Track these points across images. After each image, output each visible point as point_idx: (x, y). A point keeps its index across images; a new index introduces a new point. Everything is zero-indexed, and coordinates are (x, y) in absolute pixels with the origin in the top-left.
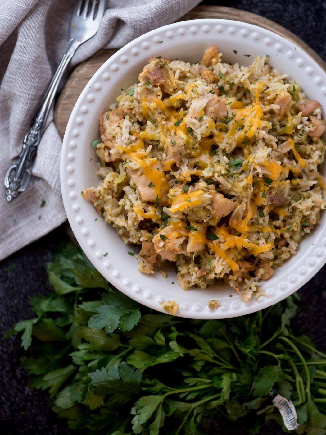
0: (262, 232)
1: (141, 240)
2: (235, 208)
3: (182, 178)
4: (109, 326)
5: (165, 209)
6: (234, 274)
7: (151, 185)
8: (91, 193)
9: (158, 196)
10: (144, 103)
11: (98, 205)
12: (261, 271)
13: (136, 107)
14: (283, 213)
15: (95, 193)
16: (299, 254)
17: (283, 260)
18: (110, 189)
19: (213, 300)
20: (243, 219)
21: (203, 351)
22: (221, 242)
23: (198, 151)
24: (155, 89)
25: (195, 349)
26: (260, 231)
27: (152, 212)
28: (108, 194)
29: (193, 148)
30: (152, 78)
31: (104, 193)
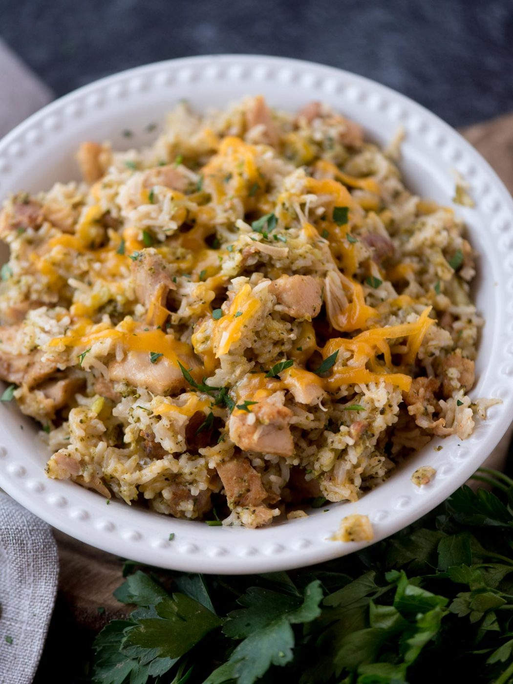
0: (399, 309)
1: (212, 465)
2: (323, 289)
3: (197, 307)
4: (278, 654)
5: (210, 382)
6: (413, 400)
7: (156, 359)
8: (65, 459)
9: (181, 365)
10: (40, 265)
11: (93, 476)
12: (453, 372)
13: (33, 284)
14: (408, 269)
15: (70, 455)
16: (488, 318)
17: (471, 342)
18: (92, 437)
19: (417, 471)
20: (351, 301)
21: (473, 588)
22: (348, 360)
23: (189, 257)
24: (42, 231)
25: (458, 595)
26: (395, 309)
27: (191, 400)
28: (96, 446)
29: (178, 259)
30: (24, 219)
31: (87, 447)
